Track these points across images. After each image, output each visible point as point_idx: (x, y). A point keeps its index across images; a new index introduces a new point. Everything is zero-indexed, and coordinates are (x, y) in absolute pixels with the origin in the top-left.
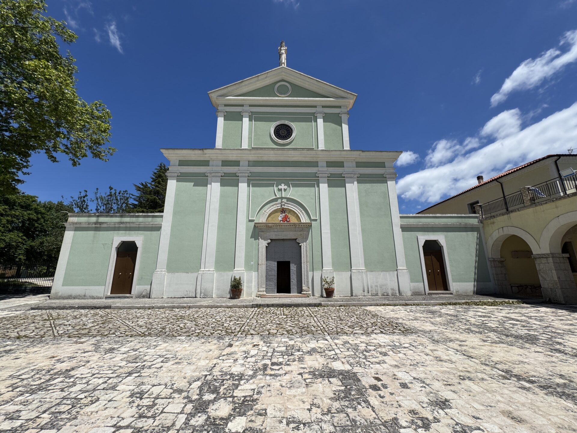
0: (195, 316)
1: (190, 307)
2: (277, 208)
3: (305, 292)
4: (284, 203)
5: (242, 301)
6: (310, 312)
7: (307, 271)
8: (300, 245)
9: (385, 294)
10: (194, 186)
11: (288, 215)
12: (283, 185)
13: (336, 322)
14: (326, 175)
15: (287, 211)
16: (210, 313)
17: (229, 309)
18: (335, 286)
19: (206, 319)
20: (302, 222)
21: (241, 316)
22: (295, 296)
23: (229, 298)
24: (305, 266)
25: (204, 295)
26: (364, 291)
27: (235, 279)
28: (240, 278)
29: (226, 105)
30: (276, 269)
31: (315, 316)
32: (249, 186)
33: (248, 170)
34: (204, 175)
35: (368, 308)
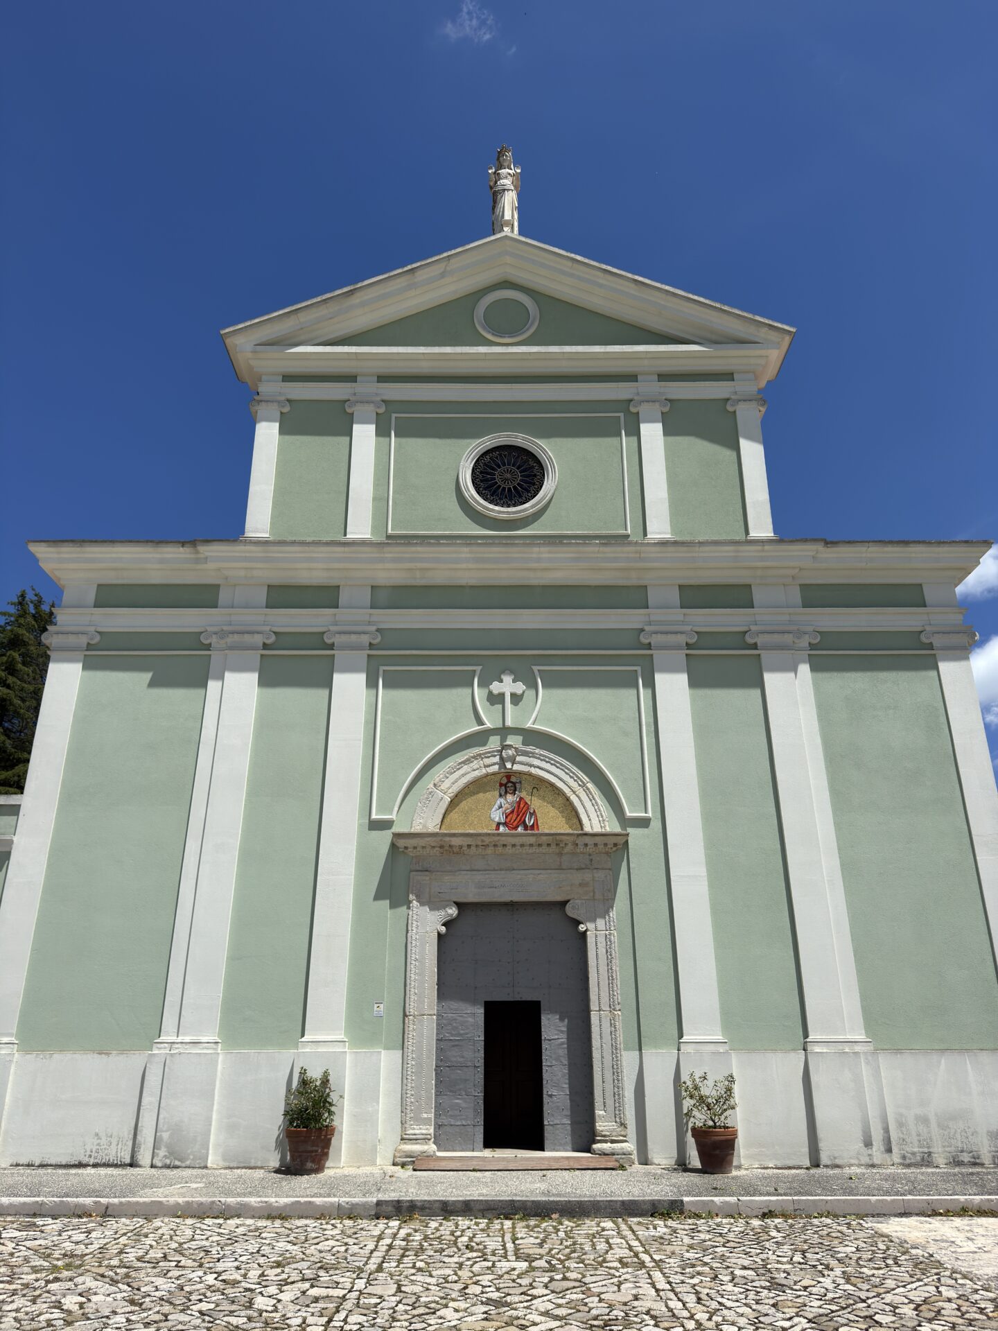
0: (131, 1256)
1: (107, 1213)
2: (484, 771)
3: (606, 1146)
4: (510, 752)
5: (332, 1187)
6: (635, 1243)
7: (615, 1048)
8: (582, 928)
9: (966, 1158)
10: (153, 684)
11: (527, 799)
12: (507, 679)
13: (752, 1295)
14: (682, 639)
15: (525, 785)
16: (193, 1245)
17: (278, 1223)
18: (740, 1120)
19: (175, 1273)
20: (587, 829)
21: (329, 1259)
22: (566, 1164)
23: (278, 1171)
24: (606, 1024)
25: (172, 1153)
26: (868, 1144)
27: (304, 1083)
28: (326, 1075)
29: (288, 378)
30: (480, 1036)
31: (658, 1264)
32: (372, 684)
33: (370, 623)
34: (195, 642)
35: (896, 1227)
